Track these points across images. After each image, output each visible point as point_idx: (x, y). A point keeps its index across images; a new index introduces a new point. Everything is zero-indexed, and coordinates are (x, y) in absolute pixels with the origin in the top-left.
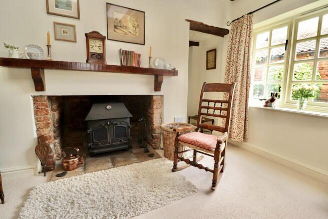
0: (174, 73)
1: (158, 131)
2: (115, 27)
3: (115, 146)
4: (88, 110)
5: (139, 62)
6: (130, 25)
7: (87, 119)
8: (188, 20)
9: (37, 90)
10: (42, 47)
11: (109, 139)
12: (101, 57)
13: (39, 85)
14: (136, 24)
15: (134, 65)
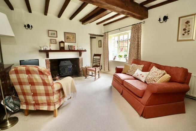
0: (85, 51)
1: (81, 69)
2: (67, 39)
3: (68, 74)
4: (60, 62)
5: (74, 48)
6: (71, 38)
7: (60, 66)
8: (89, 34)
9: (47, 58)
10: (48, 46)
11: (66, 72)
12: (64, 48)
13: (48, 56)
14: (73, 37)
15: (73, 49)
